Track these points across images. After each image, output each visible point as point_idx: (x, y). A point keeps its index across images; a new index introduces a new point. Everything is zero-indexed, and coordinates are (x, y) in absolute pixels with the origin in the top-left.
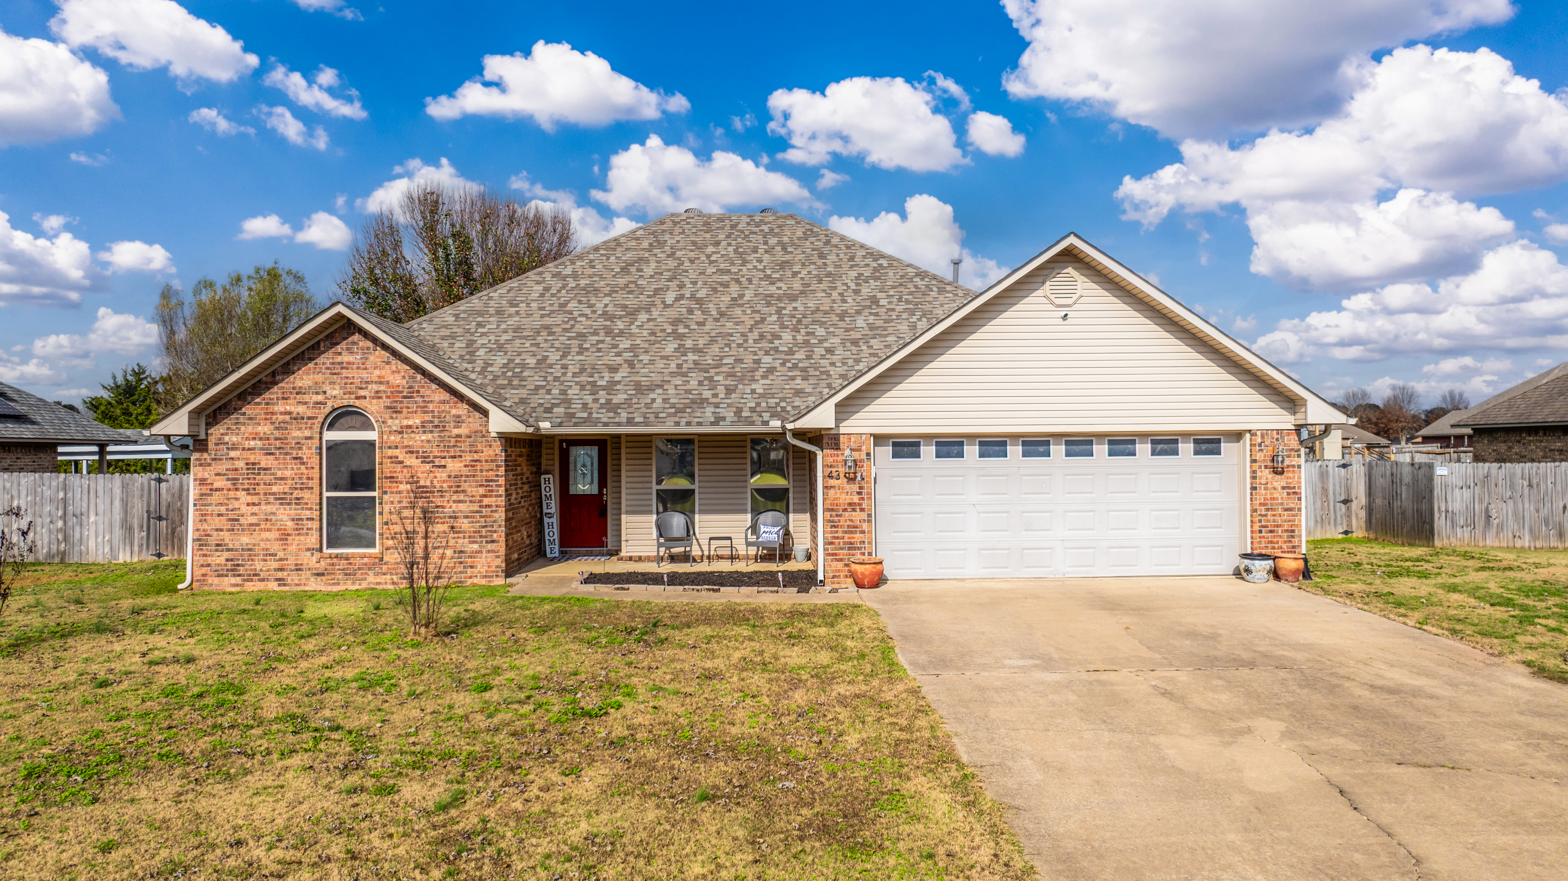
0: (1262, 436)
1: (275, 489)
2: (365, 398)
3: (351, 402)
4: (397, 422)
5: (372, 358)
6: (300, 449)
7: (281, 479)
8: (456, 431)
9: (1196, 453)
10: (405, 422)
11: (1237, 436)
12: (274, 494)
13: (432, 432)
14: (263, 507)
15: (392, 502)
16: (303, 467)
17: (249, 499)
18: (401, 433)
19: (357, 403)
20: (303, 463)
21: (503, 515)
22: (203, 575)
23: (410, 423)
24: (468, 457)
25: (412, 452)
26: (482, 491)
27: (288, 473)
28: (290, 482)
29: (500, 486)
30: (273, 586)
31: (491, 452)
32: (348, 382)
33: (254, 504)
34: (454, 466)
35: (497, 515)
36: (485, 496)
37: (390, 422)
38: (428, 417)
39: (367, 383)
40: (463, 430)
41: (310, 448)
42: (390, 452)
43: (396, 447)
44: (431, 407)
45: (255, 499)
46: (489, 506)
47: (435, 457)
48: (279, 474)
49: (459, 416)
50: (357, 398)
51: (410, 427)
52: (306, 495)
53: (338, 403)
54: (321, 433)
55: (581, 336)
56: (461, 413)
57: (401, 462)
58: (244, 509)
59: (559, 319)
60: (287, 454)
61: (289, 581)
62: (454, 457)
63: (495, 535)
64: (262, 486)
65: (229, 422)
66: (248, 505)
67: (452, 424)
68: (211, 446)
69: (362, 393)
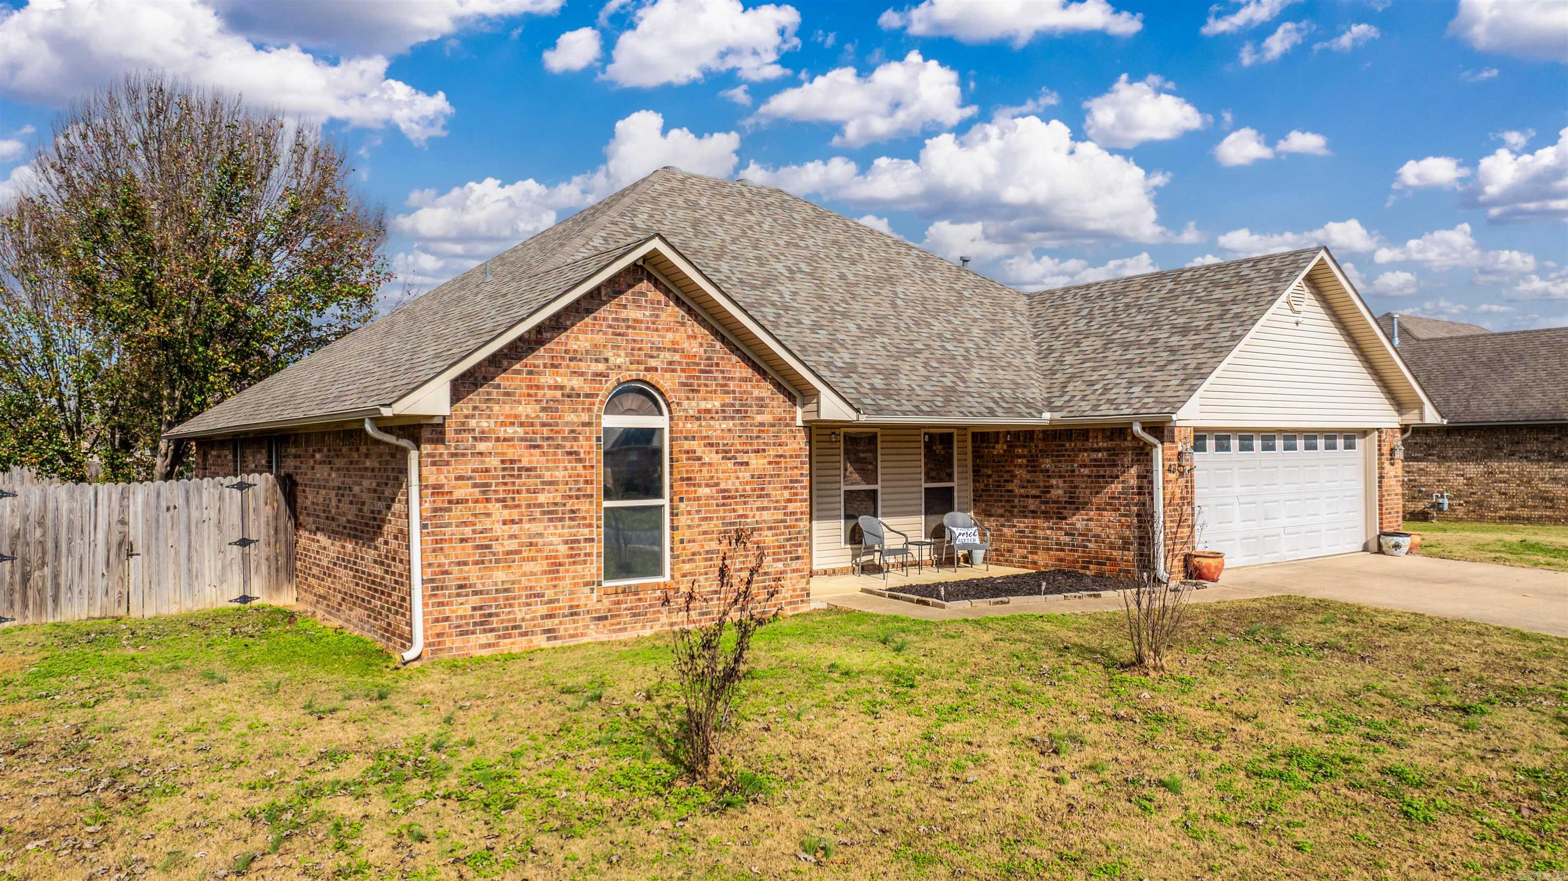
1: (542, 498)
2: (656, 370)
3: (642, 375)
4: (694, 404)
5: (663, 316)
6: (576, 439)
7: (551, 483)
8: (759, 418)
9: (1345, 447)
10: (704, 405)
12: (540, 505)
13: (732, 418)
14: (526, 526)
15: (689, 513)
16: (580, 466)
17: (506, 514)
18: (699, 419)
19: (649, 377)
20: (580, 460)
22: (440, 635)
23: (709, 406)
24: (772, 452)
25: (711, 445)
26: (786, 494)
27: (560, 475)
28: (561, 487)
29: (804, 488)
31: (793, 446)
32: (635, 348)
33: (513, 522)
34: (758, 463)
35: (801, 525)
36: (790, 501)
37: (682, 405)
38: (729, 399)
39: (658, 349)
40: (767, 417)
41: (588, 439)
42: (685, 445)
43: (693, 438)
44: (731, 385)
45: (515, 514)
46: (794, 514)
47: (737, 451)
48: (547, 476)
49: (762, 399)
50: (648, 369)
51: (708, 411)
52: (578, 506)
53: (625, 376)
54: (600, 418)
56: (764, 394)
58: (499, 529)
60: (558, 447)
61: (562, 633)
62: (758, 451)
63: (800, 550)
64: (524, 495)
66: (505, 523)
67: (755, 408)
69: (652, 363)
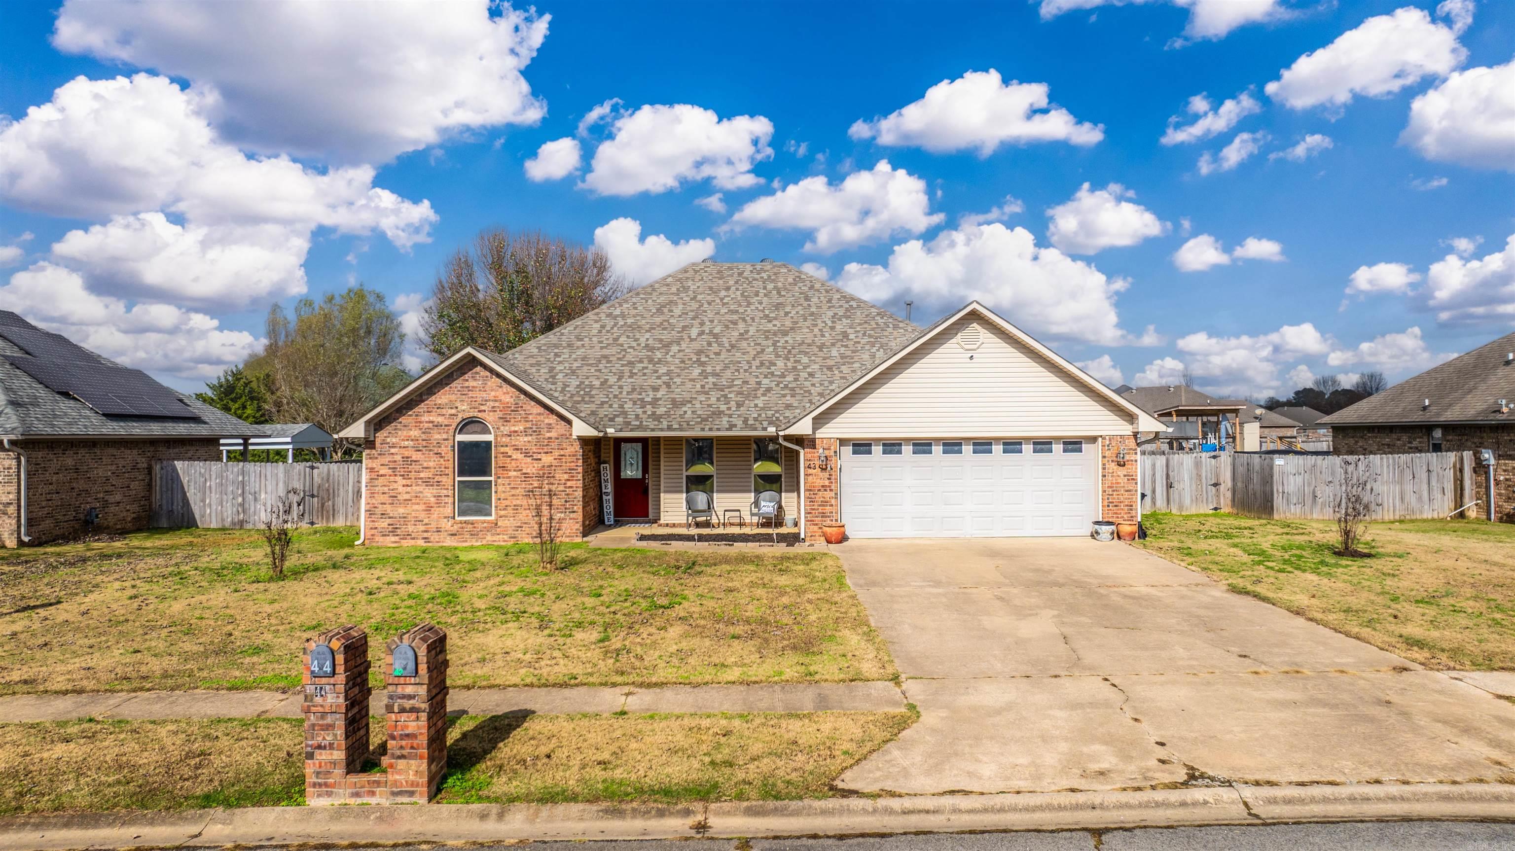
0: (1110, 440)
1: (422, 475)
2: (485, 411)
3: (475, 414)
4: (507, 428)
5: (489, 383)
6: (440, 447)
7: (427, 468)
8: (548, 435)
9: (1065, 451)
10: (513, 429)
11: (1093, 439)
12: (421, 478)
13: (531, 435)
14: (414, 488)
15: (504, 484)
16: (442, 460)
17: (404, 482)
18: (510, 436)
19: (480, 415)
20: (442, 457)
21: (581, 493)
22: (373, 535)
23: (516, 429)
24: (556, 453)
25: (518, 449)
26: (566, 476)
27: (431, 464)
28: (432, 470)
29: (579, 473)
30: (421, 543)
31: (573, 449)
32: (473, 400)
33: (407, 486)
34: (547, 459)
35: (576, 493)
36: (568, 480)
37: (502, 428)
38: (529, 425)
39: (486, 401)
40: (553, 434)
41: (446, 447)
42: (502, 450)
43: (507, 446)
44: (531, 417)
45: (408, 482)
46: (571, 487)
47: (534, 453)
48: (425, 465)
49: (550, 424)
50: (479, 411)
51: (516, 432)
52: (444, 479)
53: (467, 415)
54: (454, 436)
55: (630, 363)
56: (551, 422)
57: (510, 457)
58: (401, 489)
59: (613, 350)
60: (430, 450)
61: (432, 540)
62: (547, 453)
63: (575, 508)
64: (413, 473)
65: (389, 428)
66: (404, 486)
67: (546, 430)
68: (378, 445)
69: (483, 408)
